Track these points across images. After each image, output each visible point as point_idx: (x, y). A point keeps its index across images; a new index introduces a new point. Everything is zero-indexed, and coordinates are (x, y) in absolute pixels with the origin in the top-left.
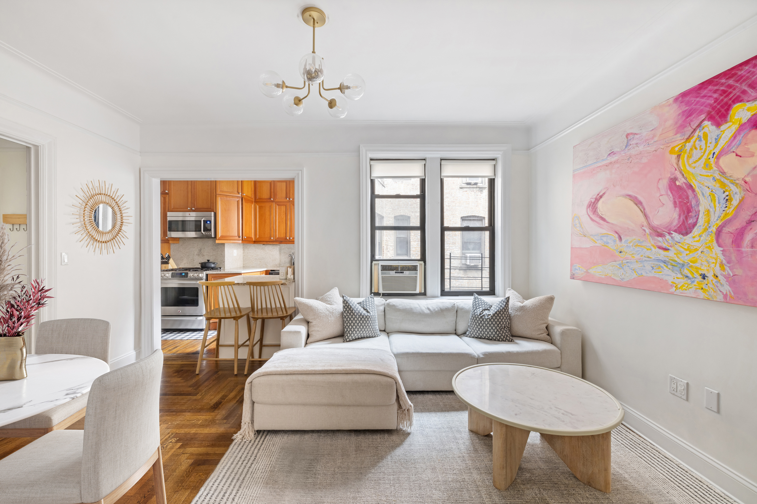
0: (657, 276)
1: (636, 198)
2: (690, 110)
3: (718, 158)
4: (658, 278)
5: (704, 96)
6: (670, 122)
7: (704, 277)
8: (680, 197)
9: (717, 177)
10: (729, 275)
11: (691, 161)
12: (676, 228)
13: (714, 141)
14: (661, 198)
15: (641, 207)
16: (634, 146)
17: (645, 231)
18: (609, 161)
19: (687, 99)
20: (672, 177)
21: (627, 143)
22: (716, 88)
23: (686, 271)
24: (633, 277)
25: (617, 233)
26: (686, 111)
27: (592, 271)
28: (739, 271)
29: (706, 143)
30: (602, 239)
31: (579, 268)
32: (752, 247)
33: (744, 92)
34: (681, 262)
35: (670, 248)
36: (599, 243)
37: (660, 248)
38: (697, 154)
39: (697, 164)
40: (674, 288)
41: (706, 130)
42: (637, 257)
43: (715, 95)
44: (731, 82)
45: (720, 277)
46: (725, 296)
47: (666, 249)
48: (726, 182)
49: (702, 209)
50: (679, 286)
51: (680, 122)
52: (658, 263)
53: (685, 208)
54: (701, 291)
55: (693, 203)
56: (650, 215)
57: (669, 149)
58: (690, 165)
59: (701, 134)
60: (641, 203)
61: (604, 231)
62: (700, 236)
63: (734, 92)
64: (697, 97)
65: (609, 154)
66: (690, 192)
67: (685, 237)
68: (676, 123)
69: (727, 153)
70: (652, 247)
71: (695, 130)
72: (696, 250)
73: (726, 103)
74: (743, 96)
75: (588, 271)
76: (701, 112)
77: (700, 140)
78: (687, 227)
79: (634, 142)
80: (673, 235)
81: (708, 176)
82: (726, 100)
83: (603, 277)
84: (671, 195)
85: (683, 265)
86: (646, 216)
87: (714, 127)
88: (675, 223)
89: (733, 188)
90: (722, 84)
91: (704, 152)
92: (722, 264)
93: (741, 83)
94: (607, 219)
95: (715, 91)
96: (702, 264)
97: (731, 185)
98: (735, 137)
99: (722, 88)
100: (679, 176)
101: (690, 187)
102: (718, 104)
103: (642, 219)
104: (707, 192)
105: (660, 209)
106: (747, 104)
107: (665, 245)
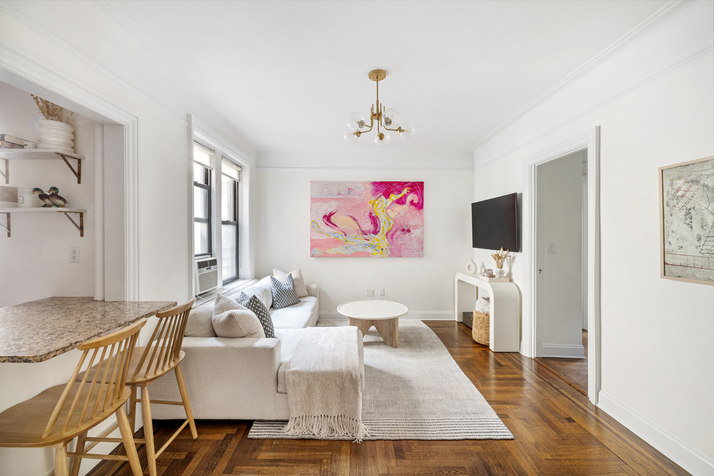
0: (365, 251)
1: (354, 218)
2: (377, 190)
3: (386, 209)
4: (365, 252)
5: (382, 187)
6: (369, 191)
7: (382, 249)
8: (374, 220)
9: (386, 216)
10: (390, 248)
11: (378, 208)
12: (372, 232)
13: (385, 203)
14: (366, 219)
15: (357, 222)
16: (353, 194)
17: (359, 232)
18: (338, 197)
19: (376, 185)
20: (371, 212)
21: (349, 192)
22: (386, 186)
23: (376, 248)
24: (353, 253)
25: (343, 232)
26: (375, 189)
27: (327, 251)
28: (393, 247)
29: (383, 203)
30: (334, 235)
31: (318, 251)
32: (396, 239)
33: (394, 191)
34: (374, 245)
35: (370, 239)
36: (332, 237)
37: (366, 239)
38: (379, 206)
39: (380, 210)
40: (372, 255)
41: (382, 198)
42: (355, 243)
43: (386, 188)
44: (390, 186)
45: (387, 249)
46: (389, 255)
47: (368, 240)
48: (389, 218)
49: (381, 226)
50: (374, 254)
51: (373, 192)
52: (365, 246)
53: (375, 225)
54: (381, 254)
55: (379, 223)
56: (361, 226)
57: (369, 201)
58: (377, 209)
59: (381, 199)
60: (356, 220)
61: (335, 231)
62: (381, 235)
63: (391, 190)
64: (380, 186)
65: (338, 194)
66: (377, 219)
67: (376, 236)
68: (372, 192)
69: (389, 208)
70: (362, 239)
71: (379, 197)
72: (380, 240)
73: (389, 192)
74: (393, 192)
75: (325, 251)
76: (381, 192)
77: (381, 202)
78: (377, 232)
79: (353, 193)
80: (371, 235)
81: (383, 215)
82: (389, 191)
83: (336, 254)
84: (370, 219)
85: (375, 246)
86: (360, 227)
87: (385, 199)
88: (372, 230)
89: (391, 220)
90: (388, 186)
91: (382, 206)
92: (388, 245)
93: (393, 188)
94: (337, 225)
95: (386, 187)
96: (382, 245)
97: (390, 219)
98: (391, 204)
99: (388, 187)
100: (372, 211)
101: (377, 217)
102: (387, 191)
103: (357, 227)
104: (383, 220)
105: (366, 224)
106: (395, 195)
107: (368, 238)
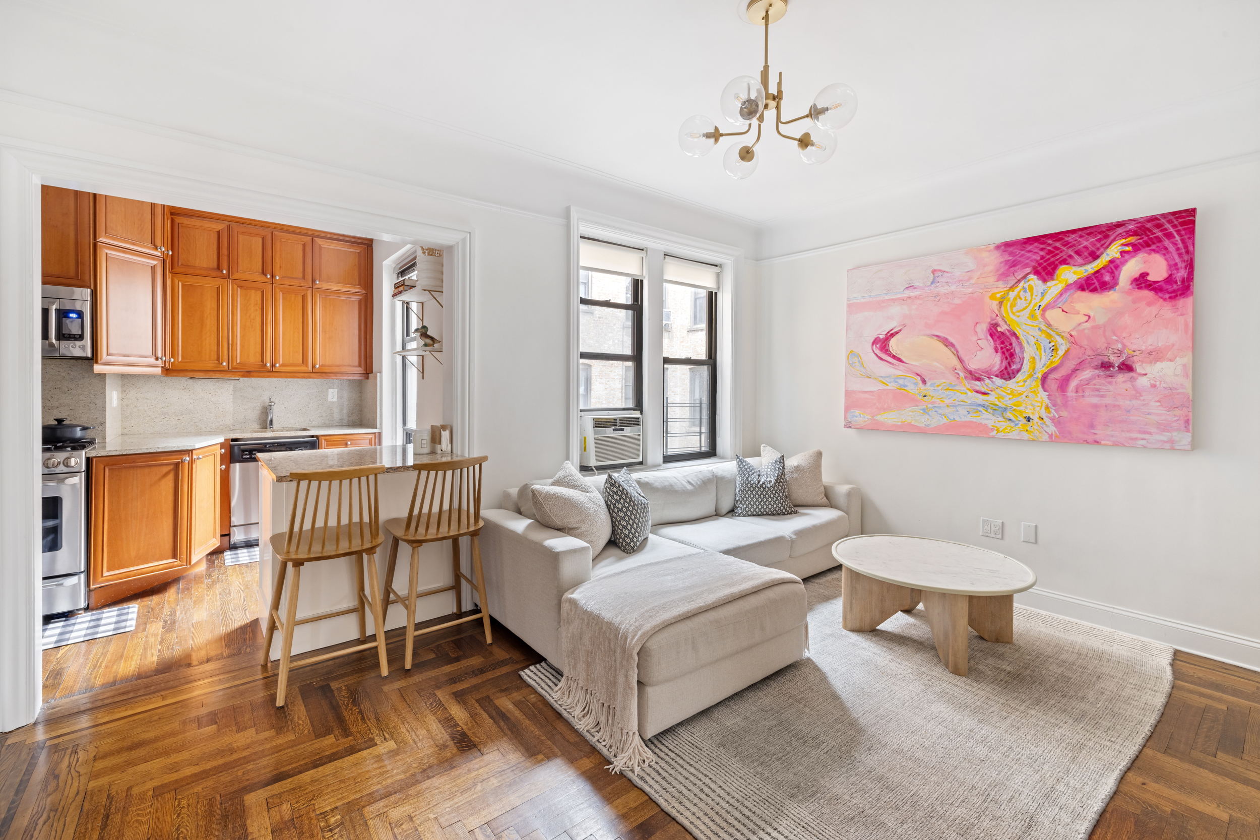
0: (974, 420)
1: (947, 339)
2: (1014, 261)
3: (1044, 310)
4: (976, 422)
5: (1030, 251)
6: (991, 268)
7: (1029, 419)
8: (1003, 343)
9: (1043, 328)
10: (1054, 416)
11: (1015, 309)
12: (997, 373)
13: (1040, 295)
14: (978, 341)
15: (953, 350)
16: (944, 284)
17: (958, 374)
18: (907, 295)
19: (1011, 249)
20: (994, 322)
21: (934, 279)
22: (1042, 246)
23: (1009, 415)
24: (941, 423)
25: (918, 375)
26: (1009, 260)
27: (878, 418)
28: (1064, 414)
29: (1032, 295)
30: (897, 382)
31: (860, 415)
32: (1077, 392)
33: (1070, 256)
34: (1004, 406)
35: (990, 392)
36: (892, 386)
37: (977, 392)
38: (1021, 304)
39: (1021, 314)
40: (995, 432)
41: (1031, 283)
42: (947, 401)
43: (1042, 253)
44: (1058, 244)
45: (1046, 419)
46: (1051, 436)
47: (984, 394)
48: (1052, 333)
49: (1027, 356)
50: (1001, 429)
51: (1002, 270)
52: (976, 408)
53: (1007, 354)
54: (1025, 433)
55: (1017, 350)
56: (965, 359)
57: (990, 294)
58: (1013, 313)
59: (1026, 286)
60: (953, 345)
61: (899, 373)
62: (1025, 382)
63: (1061, 255)
64: (1022, 250)
65: (907, 288)
66: (1013, 340)
67: (1008, 382)
68: (998, 270)
69: (1053, 307)
70: (968, 391)
71: (1019, 281)
72: (1021, 394)
73: (1053, 263)
74: (1069, 260)
75: (875, 418)
76: (1026, 266)
77: (1025, 291)
78: (1011, 372)
79: (944, 280)
80: (994, 380)
81: (1033, 326)
82: (1052, 259)
83: (900, 423)
84: (991, 340)
85: (1005, 409)
86: (961, 360)
87: (1040, 282)
88: (996, 368)
89: (1059, 339)
90: (1049, 245)
91: (1030, 303)
92: (1047, 407)
93: (1068, 248)
94: (904, 359)
95: (1042, 249)
96: (1026, 408)
97: (1057, 337)
98: (1061, 294)
99: (1049, 248)
101: (1014, 334)
102: (1045, 261)
103: (955, 362)
104: (1032, 341)
105: (978, 352)
106: (1074, 268)
107: (983, 390)
